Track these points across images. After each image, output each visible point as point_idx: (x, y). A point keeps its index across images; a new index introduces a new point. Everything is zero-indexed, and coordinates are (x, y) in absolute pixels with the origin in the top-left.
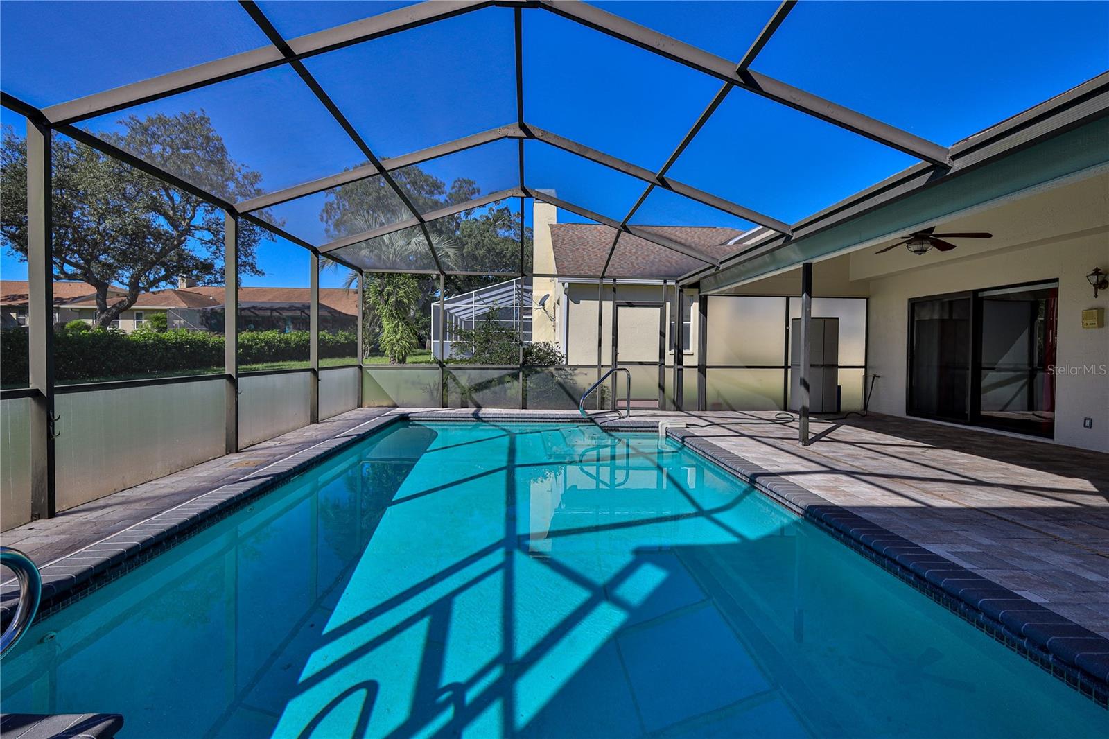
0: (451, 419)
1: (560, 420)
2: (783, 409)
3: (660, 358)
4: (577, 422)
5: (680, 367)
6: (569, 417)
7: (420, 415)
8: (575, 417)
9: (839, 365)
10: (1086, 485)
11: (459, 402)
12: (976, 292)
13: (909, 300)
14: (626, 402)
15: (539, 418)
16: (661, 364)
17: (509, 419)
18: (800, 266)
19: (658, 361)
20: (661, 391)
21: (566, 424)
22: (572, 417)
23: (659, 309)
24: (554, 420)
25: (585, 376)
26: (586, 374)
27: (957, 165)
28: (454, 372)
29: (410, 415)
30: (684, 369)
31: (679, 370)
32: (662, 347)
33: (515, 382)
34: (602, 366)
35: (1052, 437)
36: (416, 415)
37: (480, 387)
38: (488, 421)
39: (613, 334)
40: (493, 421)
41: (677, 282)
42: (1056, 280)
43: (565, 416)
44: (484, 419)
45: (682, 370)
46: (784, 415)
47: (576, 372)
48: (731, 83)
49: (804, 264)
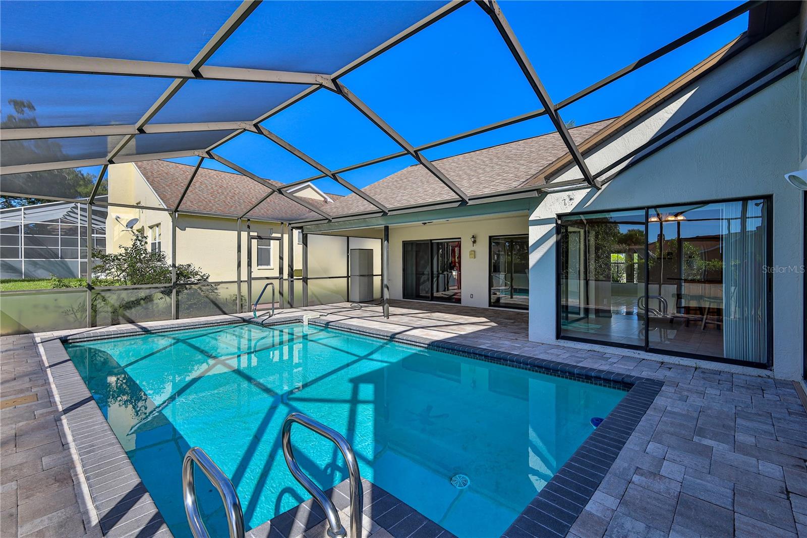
0: (119, 335)
1: (220, 324)
2: (346, 300)
3: (280, 274)
4: (233, 323)
5: (292, 279)
6: (227, 321)
7: (81, 336)
8: (231, 320)
9: (374, 274)
10: (484, 320)
11: (110, 321)
12: (431, 240)
13: (403, 241)
14: (271, 304)
15: (203, 325)
16: (281, 278)
17: (177, 329)
18: (383, 226)
19: (278, 276)
20: (281, 296)
21: (225, 326)
22: (230, 320)
23: (279, 241)
24: (216, 324)
25: (227, 290)
26: (227, 288)
27: (470, 203)
28: (103, 294)
29: (69, 338)
30: (294, 281)
31: (291, 281)
32: (281, 266)
33: (168, 298)
34: (241, 282)
35: (460, 303)
36: (78, 336)
37: (129, 306)
38: (156, 333)
39: (248, 258)
40: (161, 332)
41: (290, 224)
42: (460, 238)
43: (225, 321)
44: (153, 331)
45: (293, 281)
46: (348, 305)
47: (219, 287)
48: (409, 153)
49: (385, 226)
